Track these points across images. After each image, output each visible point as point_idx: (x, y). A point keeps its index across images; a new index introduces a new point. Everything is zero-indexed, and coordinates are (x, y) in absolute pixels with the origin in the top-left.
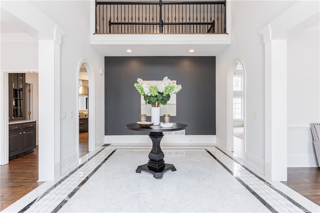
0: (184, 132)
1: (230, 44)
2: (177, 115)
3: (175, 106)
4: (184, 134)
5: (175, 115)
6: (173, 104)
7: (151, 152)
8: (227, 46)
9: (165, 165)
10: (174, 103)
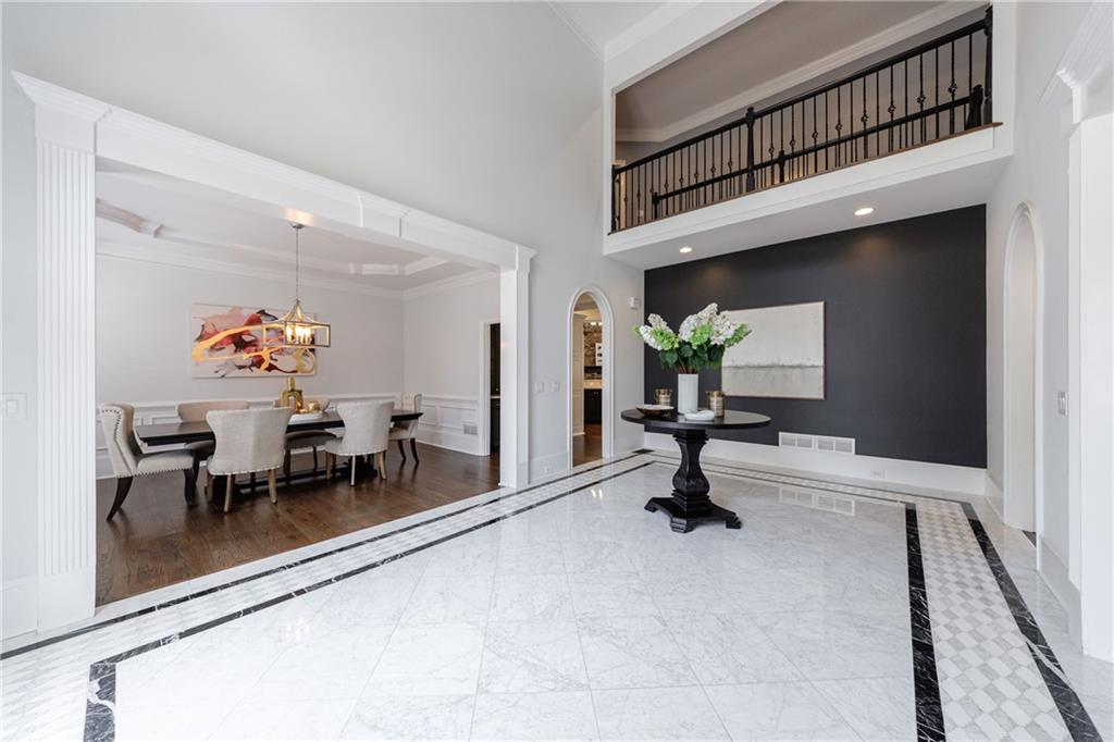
0: (850, 444)
1: (1011, 157)
2: (825, 396)
3: (821, 372)
4: (850, 451)
5: (821, 396)
6: (813, 366)
7: (678, 473)
8: (1000, 168)
9: (711, 510)
10: (816, 364)
